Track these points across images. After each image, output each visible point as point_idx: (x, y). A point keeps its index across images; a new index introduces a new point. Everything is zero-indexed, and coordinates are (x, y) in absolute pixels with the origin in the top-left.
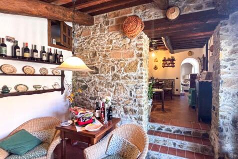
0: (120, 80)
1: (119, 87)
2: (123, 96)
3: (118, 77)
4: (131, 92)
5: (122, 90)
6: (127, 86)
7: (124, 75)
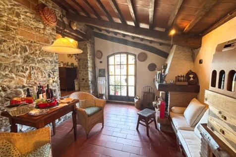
0: (36, 64)
1: (35, 71)
2: (42, 79)
3: (33, 60)
4: (49, 74)
5: (40, 74)
6: (45, 70)
7: (39, 59)
